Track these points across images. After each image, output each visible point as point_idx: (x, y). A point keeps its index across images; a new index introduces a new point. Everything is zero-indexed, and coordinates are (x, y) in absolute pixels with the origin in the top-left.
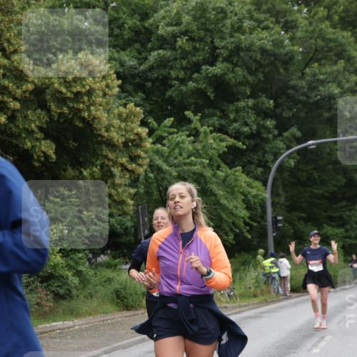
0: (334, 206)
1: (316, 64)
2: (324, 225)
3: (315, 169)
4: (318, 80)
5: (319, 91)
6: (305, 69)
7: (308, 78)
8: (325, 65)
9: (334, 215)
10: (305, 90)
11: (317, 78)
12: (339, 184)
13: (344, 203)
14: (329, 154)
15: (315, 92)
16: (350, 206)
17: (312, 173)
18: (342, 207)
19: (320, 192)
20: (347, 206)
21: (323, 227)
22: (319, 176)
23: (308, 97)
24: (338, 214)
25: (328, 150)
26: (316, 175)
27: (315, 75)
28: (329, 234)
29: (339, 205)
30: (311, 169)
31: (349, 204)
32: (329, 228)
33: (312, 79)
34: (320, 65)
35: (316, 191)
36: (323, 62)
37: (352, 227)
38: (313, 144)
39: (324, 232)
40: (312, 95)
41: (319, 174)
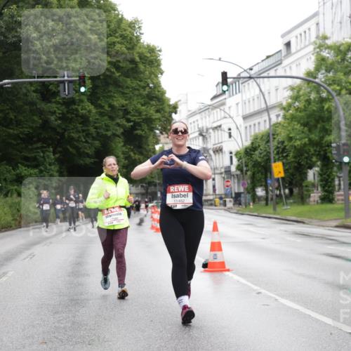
0: (30, 147)
1: (15, 6)
2: (19, 165)
3: (11, 109)
4: (16, 21)
5: (17, 32)
6: (3, 9)
7: (6, 18)
8: (22, 7)
9: (29, 155)
10: (3, 30)
11: (15, 19)
12: (34, 125)
13: (39, 145)
14: (26, 95)
15: (13, 33)
16: (45, 147)
17: (8, 113)
18: (37, 148)
19: (15, 132)
20: (42, 147)
21: (18, 167)
22: (15, 117)
23: (5, 37)
24: (33, 155)
25: (24, 91)
26: (12, 116)
27: (12, 17)
28: (23, 174)
29: (35, 146)
30: (8, 109)
31: (45, 145)
32: (24, 168)
33: (10, 20)
34: (18, 7)
35: (11, 131)
36: (20, 4)
37: (46, 168)
38: (8, 84)
39: (18, 171)
40: (10, 36)
41: (15, 114)
